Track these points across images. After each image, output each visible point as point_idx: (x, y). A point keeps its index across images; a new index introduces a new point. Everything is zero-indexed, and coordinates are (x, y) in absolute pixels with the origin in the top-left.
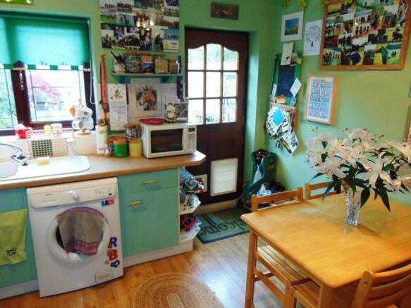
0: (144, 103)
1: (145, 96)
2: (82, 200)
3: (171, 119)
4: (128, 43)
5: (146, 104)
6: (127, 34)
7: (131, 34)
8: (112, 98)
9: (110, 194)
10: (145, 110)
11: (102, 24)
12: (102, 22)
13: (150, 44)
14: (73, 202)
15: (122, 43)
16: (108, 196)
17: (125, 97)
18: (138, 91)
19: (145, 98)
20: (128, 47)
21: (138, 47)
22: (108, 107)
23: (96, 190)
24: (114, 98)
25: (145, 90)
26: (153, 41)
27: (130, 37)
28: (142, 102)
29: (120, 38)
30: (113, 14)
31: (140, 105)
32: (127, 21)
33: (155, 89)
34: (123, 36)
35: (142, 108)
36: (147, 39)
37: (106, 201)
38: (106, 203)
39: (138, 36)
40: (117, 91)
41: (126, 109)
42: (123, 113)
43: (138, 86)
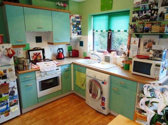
0: (147, 48)
1: (149, 44)
2: (96, 78)
3: (150, 57)
4: (144, 19)
5: (148, 48)
6: (144, 14)
7: (146, 14)
8: (132, 44)
9: (105, 80)
10: (147, 51)
11: (133, 12)
12: (133, 11)
13: (157, 17)
14: (94, 77)
15: (141, 19)
16: (104, 80)
17: (138, 44)
18: (145, 42)
19: (149, 46)
20: (144, 20)
21: (149, 20)
22: (130, 48)
23: (101, 77)
24: (133, 44)
25: (149, 41)
26: (158, 15)
27: (146, 15)
28: (146, 47)
29: (141, 17)
30: (139, 6)
31: (145, 48)
32: (145, 8)
33: (155, 41)
34: (142, 15)
35: (146, 50)
36: (155, 15)
37: (104, 82)
38: (103, 83)
39: (150, 14)
40: (135, 41)
41: (137, 49)
42: (136, 51)
43: (146, 39)
